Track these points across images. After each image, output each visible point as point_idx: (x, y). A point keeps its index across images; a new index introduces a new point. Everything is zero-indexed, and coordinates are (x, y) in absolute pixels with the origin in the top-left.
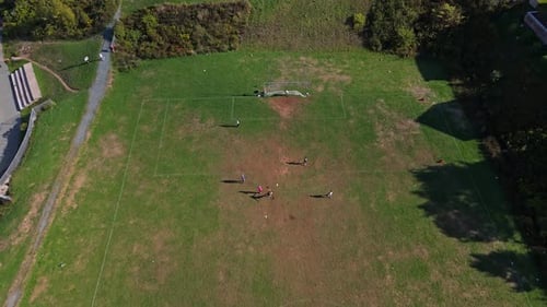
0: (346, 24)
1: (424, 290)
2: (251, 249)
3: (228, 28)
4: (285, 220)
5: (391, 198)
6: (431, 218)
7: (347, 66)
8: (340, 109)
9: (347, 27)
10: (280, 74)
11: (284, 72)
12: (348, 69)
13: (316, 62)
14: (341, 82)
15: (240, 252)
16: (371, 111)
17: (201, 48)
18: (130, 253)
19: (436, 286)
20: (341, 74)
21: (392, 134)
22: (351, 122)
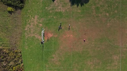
0: (11, 14)
1: (102, 8)
2: (93, 43)
3: (11, 54)
4: (86, 36)
5: (80, 11)
6: (85, 4)
7: (30, 16)
8: (49, 20)
9: (13, 14)
10: (34, 37)
11: (33, 35)
12: (32, 16)
13: (28, 25)
14: (38, 18)
15: (93, 45)
16: (51, 12)
17: (20, 62)
18: (93, 69)
19: (101, 6)
20: (34, 18)
21: (59, 7)
22: (55, 17)
